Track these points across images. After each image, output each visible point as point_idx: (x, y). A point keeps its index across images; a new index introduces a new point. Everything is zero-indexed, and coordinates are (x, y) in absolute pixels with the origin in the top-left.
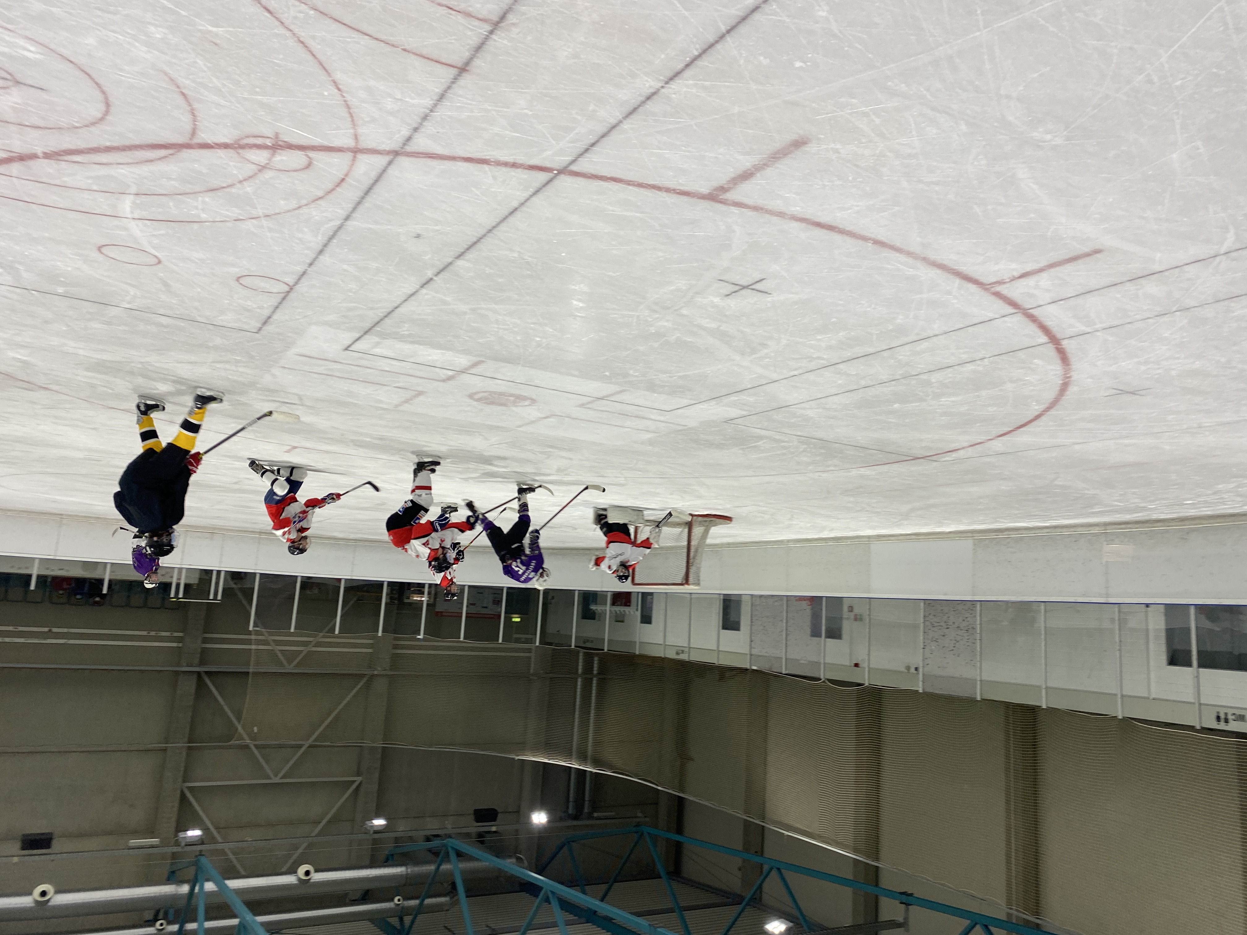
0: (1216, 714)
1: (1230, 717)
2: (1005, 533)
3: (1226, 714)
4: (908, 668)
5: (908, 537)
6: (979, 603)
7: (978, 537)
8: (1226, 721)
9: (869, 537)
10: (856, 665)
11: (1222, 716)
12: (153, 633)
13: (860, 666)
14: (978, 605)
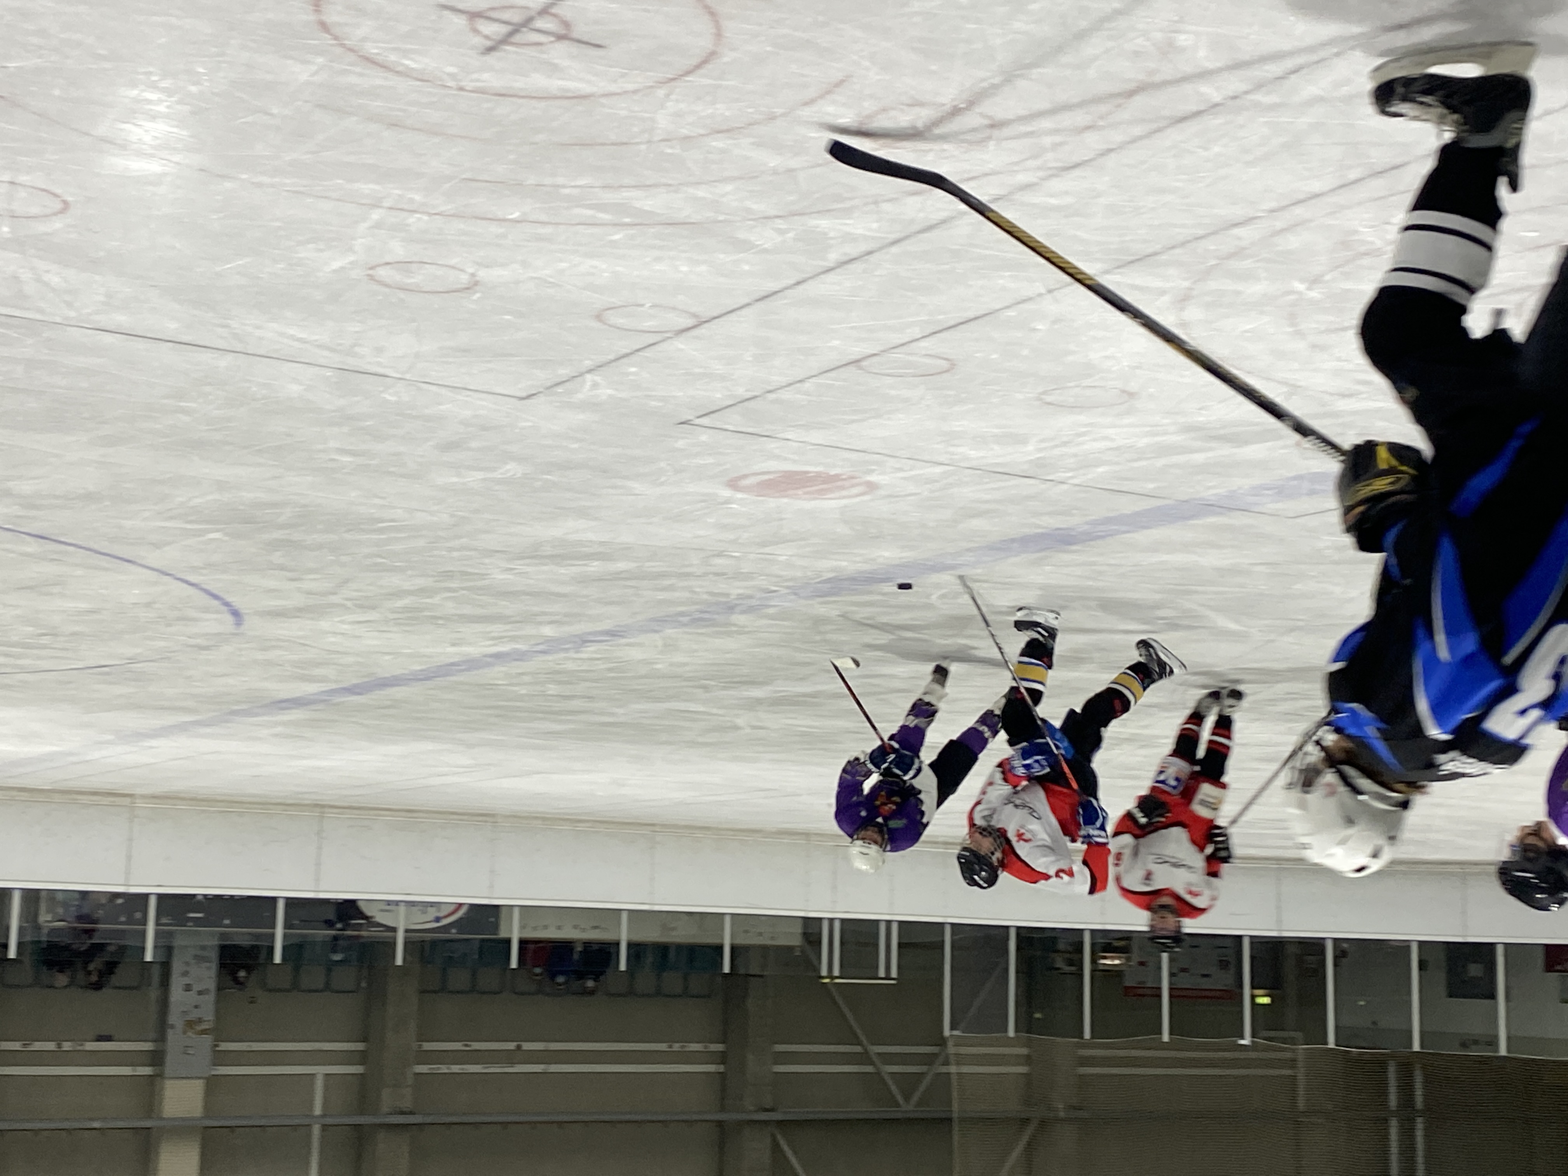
12: (676, 1047)
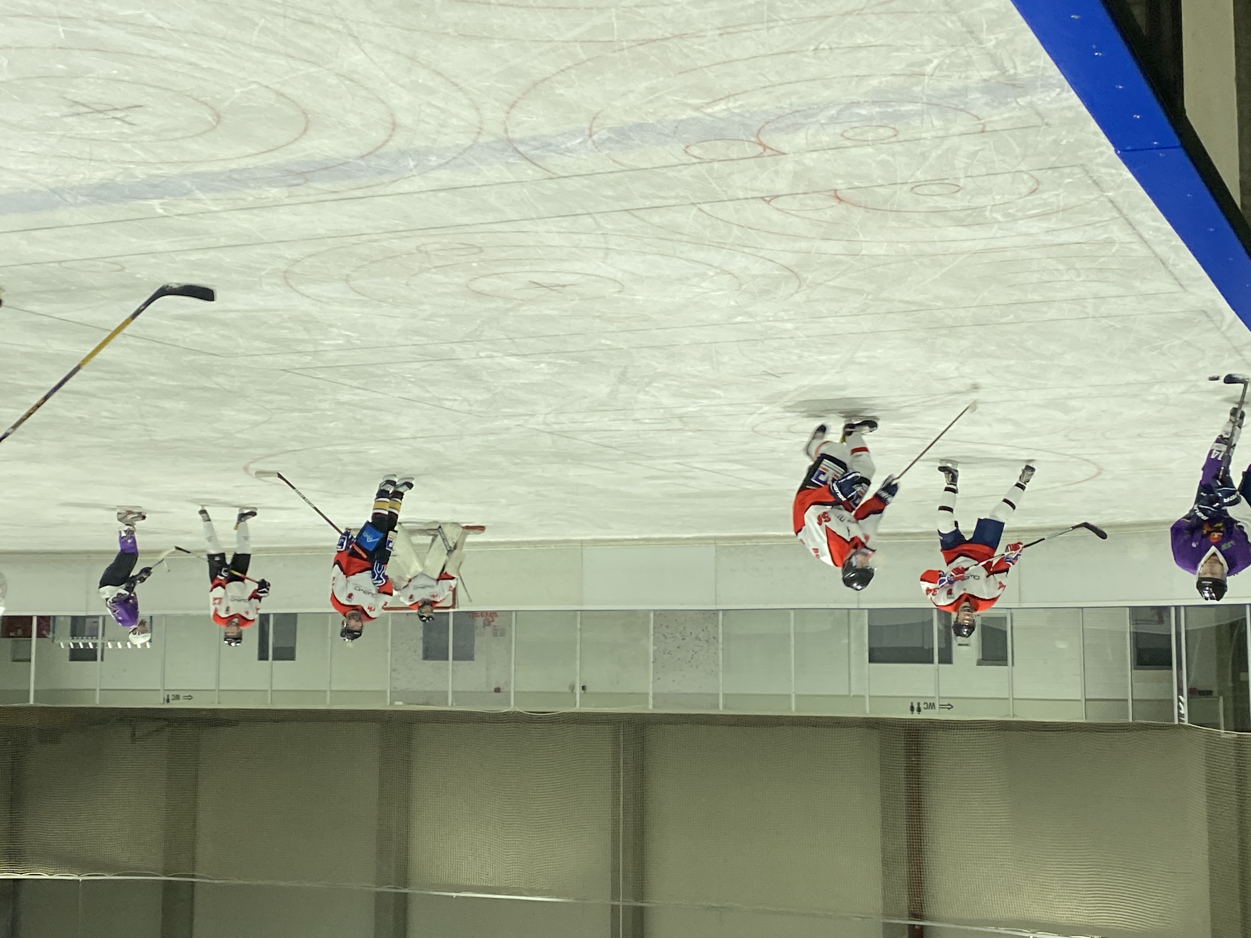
0: (910, 705)
1: (922, 706)
2: (753, 541)
3: (919, 704)
4: (572, 688)
5: (635, 542)
6: (721, 612)
7: (721, 543)
8: (919, 710)
9: (582, 542)
10: (497, 690)
11: (916, 706)
13: (502, 690)
14: (721, 614)
